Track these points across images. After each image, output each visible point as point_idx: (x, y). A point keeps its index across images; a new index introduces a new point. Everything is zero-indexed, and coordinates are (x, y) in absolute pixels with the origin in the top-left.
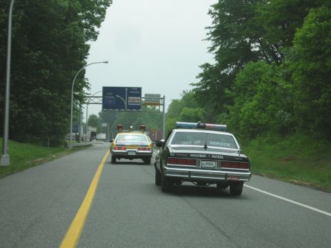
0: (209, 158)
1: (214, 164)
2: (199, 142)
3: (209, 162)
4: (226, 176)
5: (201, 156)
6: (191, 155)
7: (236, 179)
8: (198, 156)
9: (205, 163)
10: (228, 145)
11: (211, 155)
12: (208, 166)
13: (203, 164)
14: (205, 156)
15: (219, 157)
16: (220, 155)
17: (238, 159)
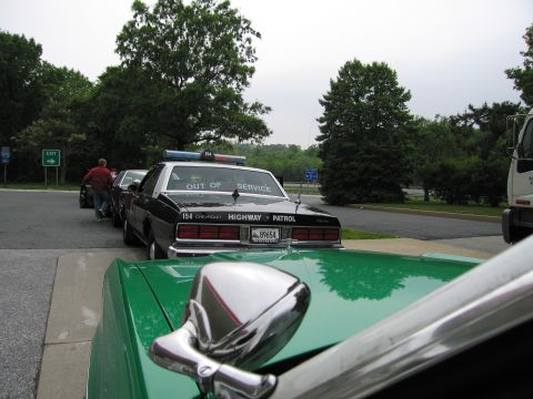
0: (266, 221)
1: (277, 234)
2: (218, 184)
3: (267, 230)
6: (231, 217)
8: (244, 217)
11: (271, 215)
12: (265, 239)
13: (255, 236)
14: (259, 217)
15: (286, 218)
16: (288, 215)
17: (321, 222)
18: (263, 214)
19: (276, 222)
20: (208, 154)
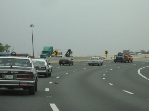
0: (9, 73)
1: (13, 76)
2: (9, 64)
3: (10, 76)
4: (19, 83)
5: (5, 72)
7: (26, 85)
8: (3, 72)
9: (7, 76)
10: (26, 65)
11: (11, 71)
12: (9, 78)
13: (6, 77)
14: (7, 72)
15: (15, 72)
16: (16, 71)
17: (27, 73)
18: (8, 71)
19: (12, 73)
20: (13, 53)
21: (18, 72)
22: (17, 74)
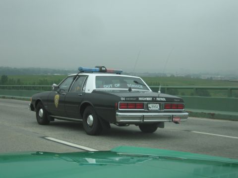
0: (154, 100)
2: (118, 85)
4: (172, 117)
5: (148, 99)
6: (140, 99)
7: (178, 120)
8: (145, 99)
9: (150, 105)
10: (141, 87)
12: (154, 108)
13: (150, 108)
14: (151, 99)
15: (162, 99)
17: (176, 100)
18: (153, 97)
19: (158, 101)
20: (103, 69)
21: (166, 98)
22: (164, 101)
